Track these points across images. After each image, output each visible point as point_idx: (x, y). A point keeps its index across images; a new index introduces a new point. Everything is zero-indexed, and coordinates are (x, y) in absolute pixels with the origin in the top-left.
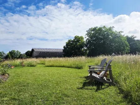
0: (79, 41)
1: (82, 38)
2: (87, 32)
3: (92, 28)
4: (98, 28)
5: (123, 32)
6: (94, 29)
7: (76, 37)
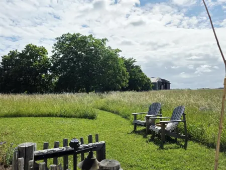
0: (37, 56)
1: (43, 51)
2: (57, 41)
3: (68, 34)
4: (80, 36)
5: (121, 51)
6: (73, 38)
7: (29, 48)
